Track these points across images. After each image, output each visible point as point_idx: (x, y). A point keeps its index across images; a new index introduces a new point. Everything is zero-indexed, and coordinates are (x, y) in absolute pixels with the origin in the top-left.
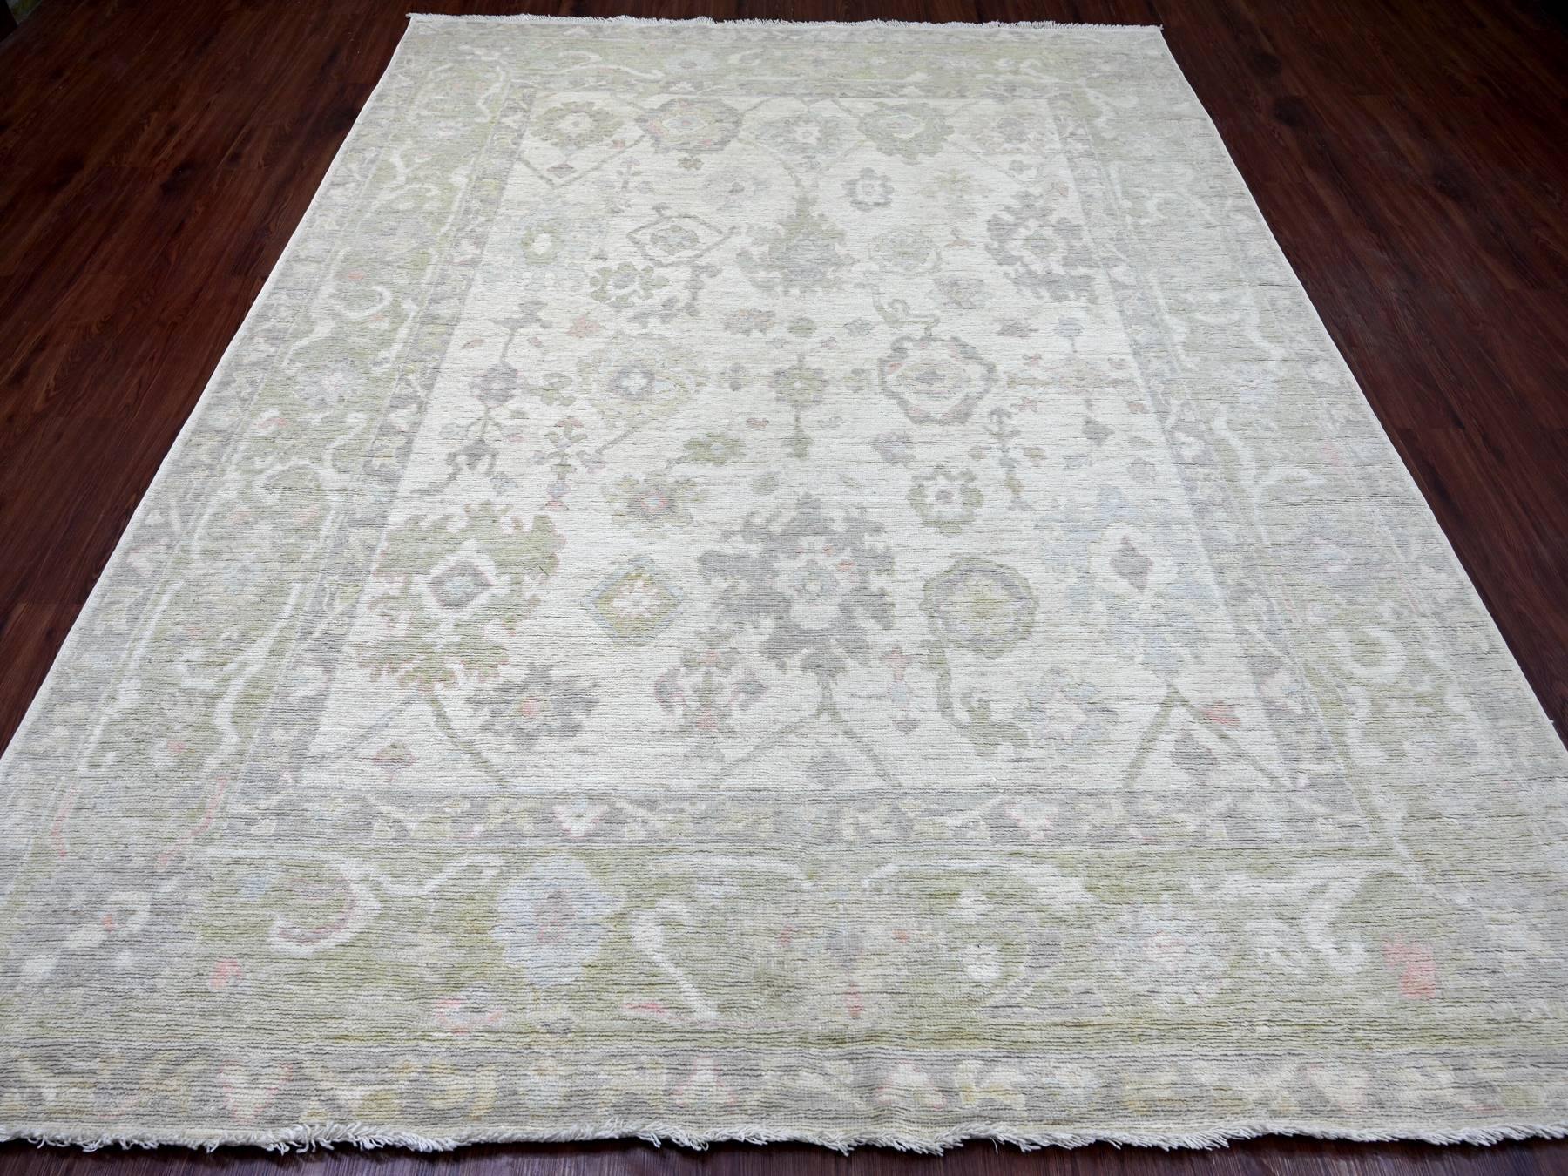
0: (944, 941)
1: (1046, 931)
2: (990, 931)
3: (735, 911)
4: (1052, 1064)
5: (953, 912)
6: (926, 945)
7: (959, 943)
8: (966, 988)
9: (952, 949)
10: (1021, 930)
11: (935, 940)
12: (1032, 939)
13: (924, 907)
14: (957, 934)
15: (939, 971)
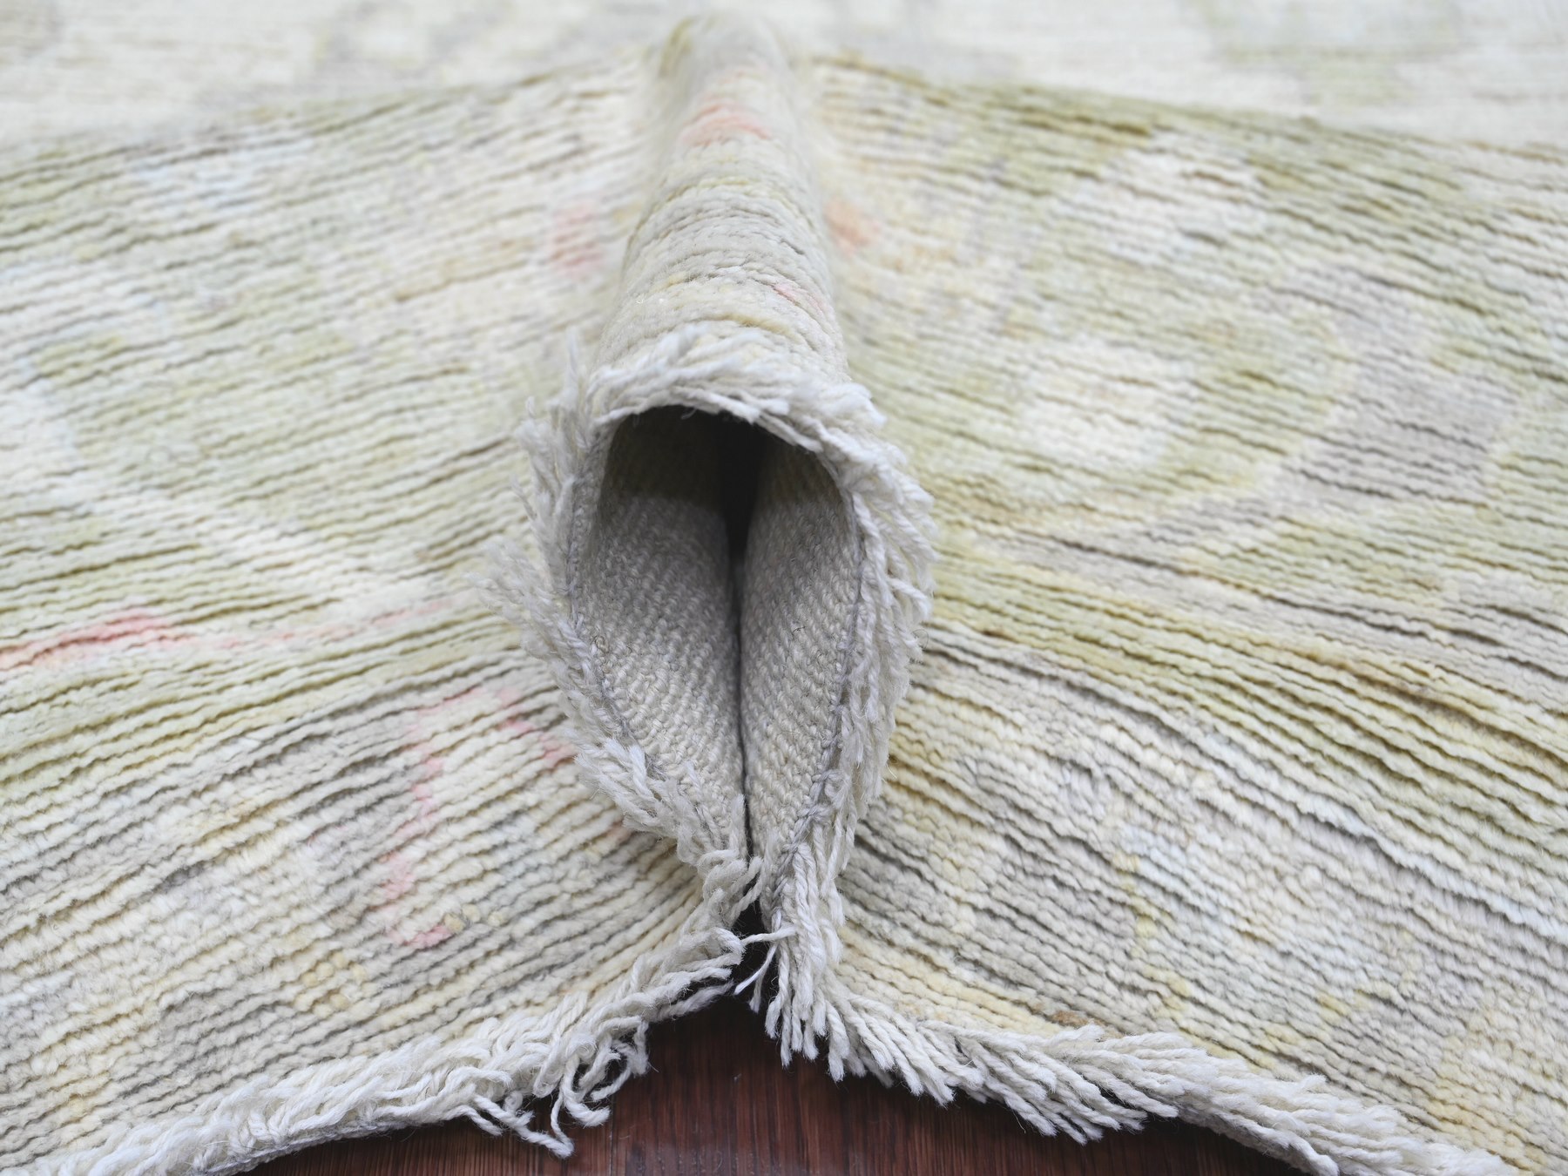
0: (992, 294)
1: (1449, 387)
2: (1201, 311)
3: (335, 230)
4: (1203, 785)
5: (1085, 192)
6: (914, 290)
7: (1049, 315)
8: (991, 462)
9: (1005, 328)
10: (1343, 346)
11: (957, 280)
12: (1371, 390)
13: (974, 149)
14: (1057, 280)
15: (912, 379)
